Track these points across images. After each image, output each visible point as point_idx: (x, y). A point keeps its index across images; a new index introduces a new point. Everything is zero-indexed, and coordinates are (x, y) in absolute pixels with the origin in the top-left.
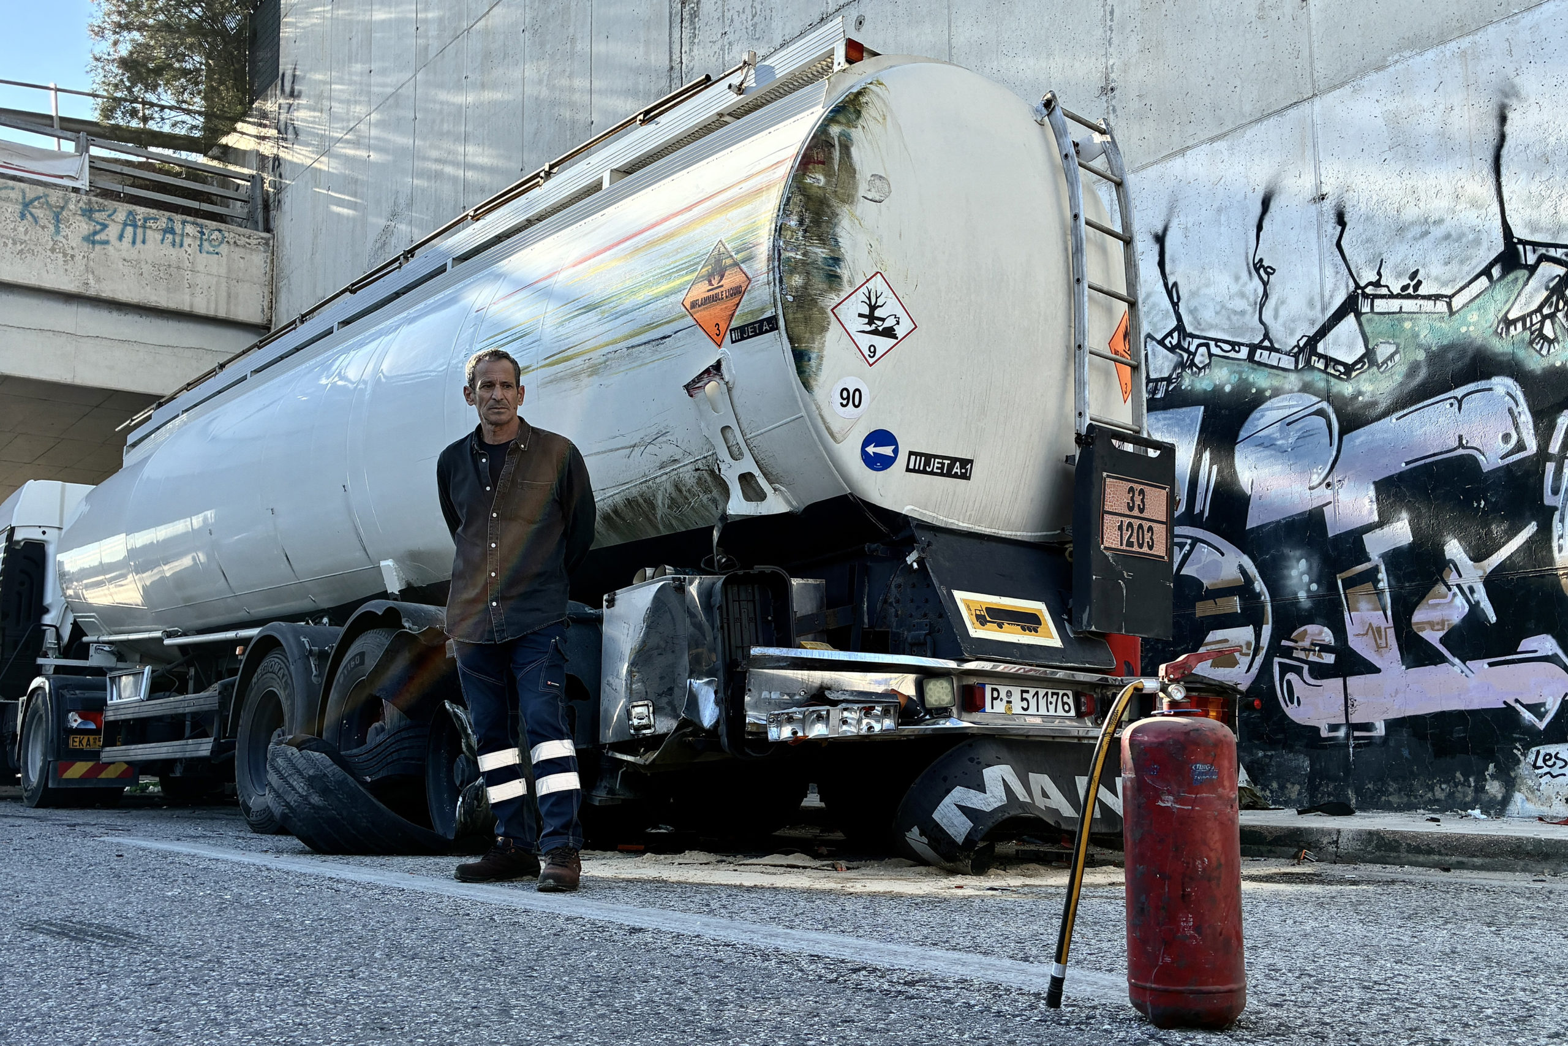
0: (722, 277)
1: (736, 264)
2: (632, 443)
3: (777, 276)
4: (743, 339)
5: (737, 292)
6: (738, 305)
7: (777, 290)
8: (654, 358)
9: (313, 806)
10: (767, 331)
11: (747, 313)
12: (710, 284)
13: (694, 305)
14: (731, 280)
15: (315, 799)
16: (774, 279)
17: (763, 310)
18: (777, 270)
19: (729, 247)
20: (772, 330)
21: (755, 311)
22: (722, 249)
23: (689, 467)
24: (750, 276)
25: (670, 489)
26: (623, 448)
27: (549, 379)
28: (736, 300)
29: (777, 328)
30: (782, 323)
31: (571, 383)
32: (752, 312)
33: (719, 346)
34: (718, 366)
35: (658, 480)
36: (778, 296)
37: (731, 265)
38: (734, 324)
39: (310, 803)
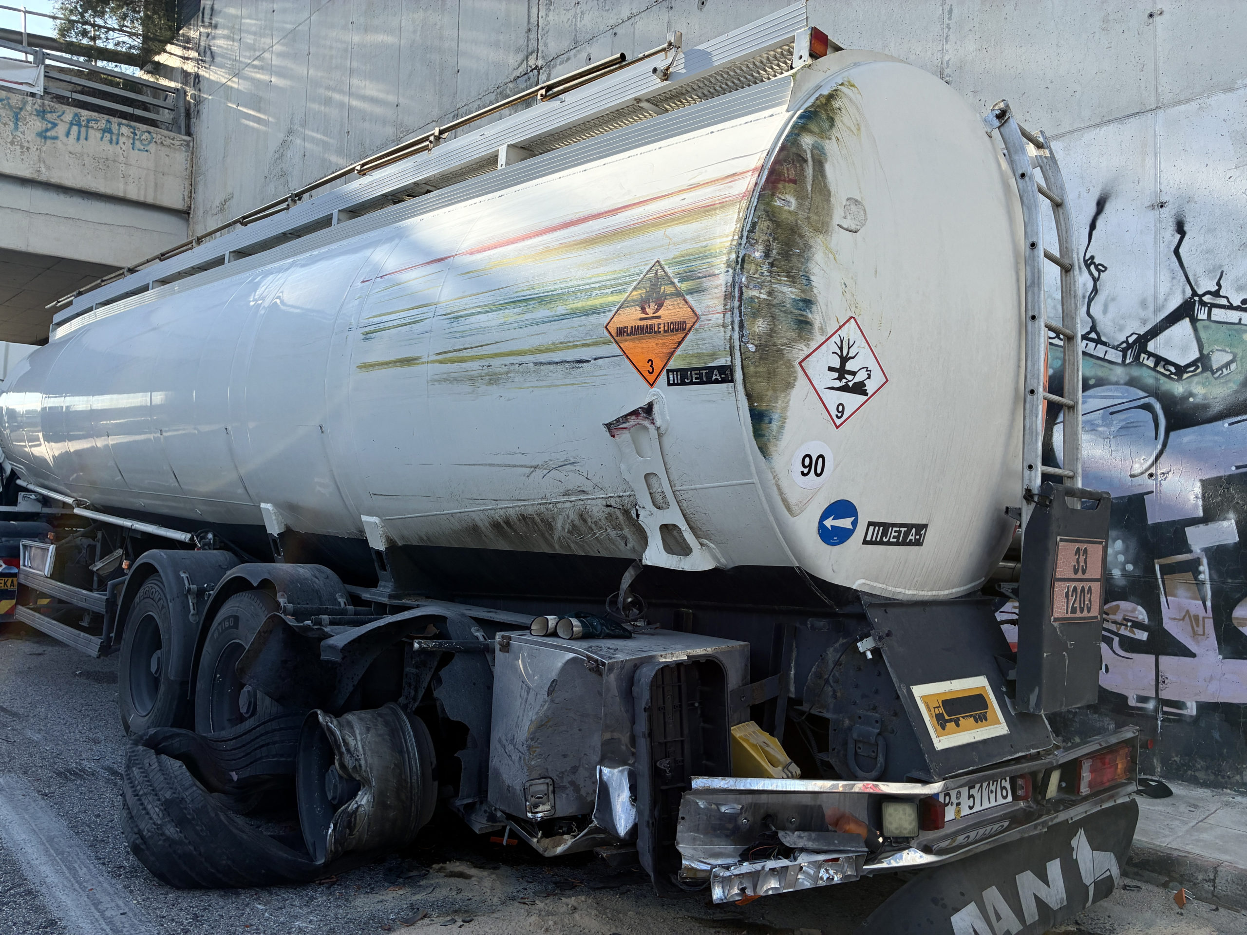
0: (660, 306)
1: (678, 294)
2: (534, 464)
3: (737, 320)
4: (683, 383)
5: (680, 328)
6: (680, 343)
7: (736, 335)
8: (567, 381)
9: (168, 839)
10: (717, 382)
11: (693, 356)
12: (643, 310)
13: (621, 331)
14: (671, 312)
15: (171, 831)
16: (733, 323)
17: (714, 356)
18: (736, 311)
19: (669, 271)
20: (724, 381)
21: (703, 355)
22: (660, 272)
23: (599, 502)
24: (699, 312)
25: (573, 516)
26: (522, 466)
27: (442, 377)
28: (678, 337)
29: (732, 381)
30: (738, 375)
31: (466, 388)
32: (698, 356)
33: (652, 385)
34: (649, 409)
35: (559, 506)
36: (737, 343)
37: (672, 295)
38: (672, 365)
39: (163, 834)
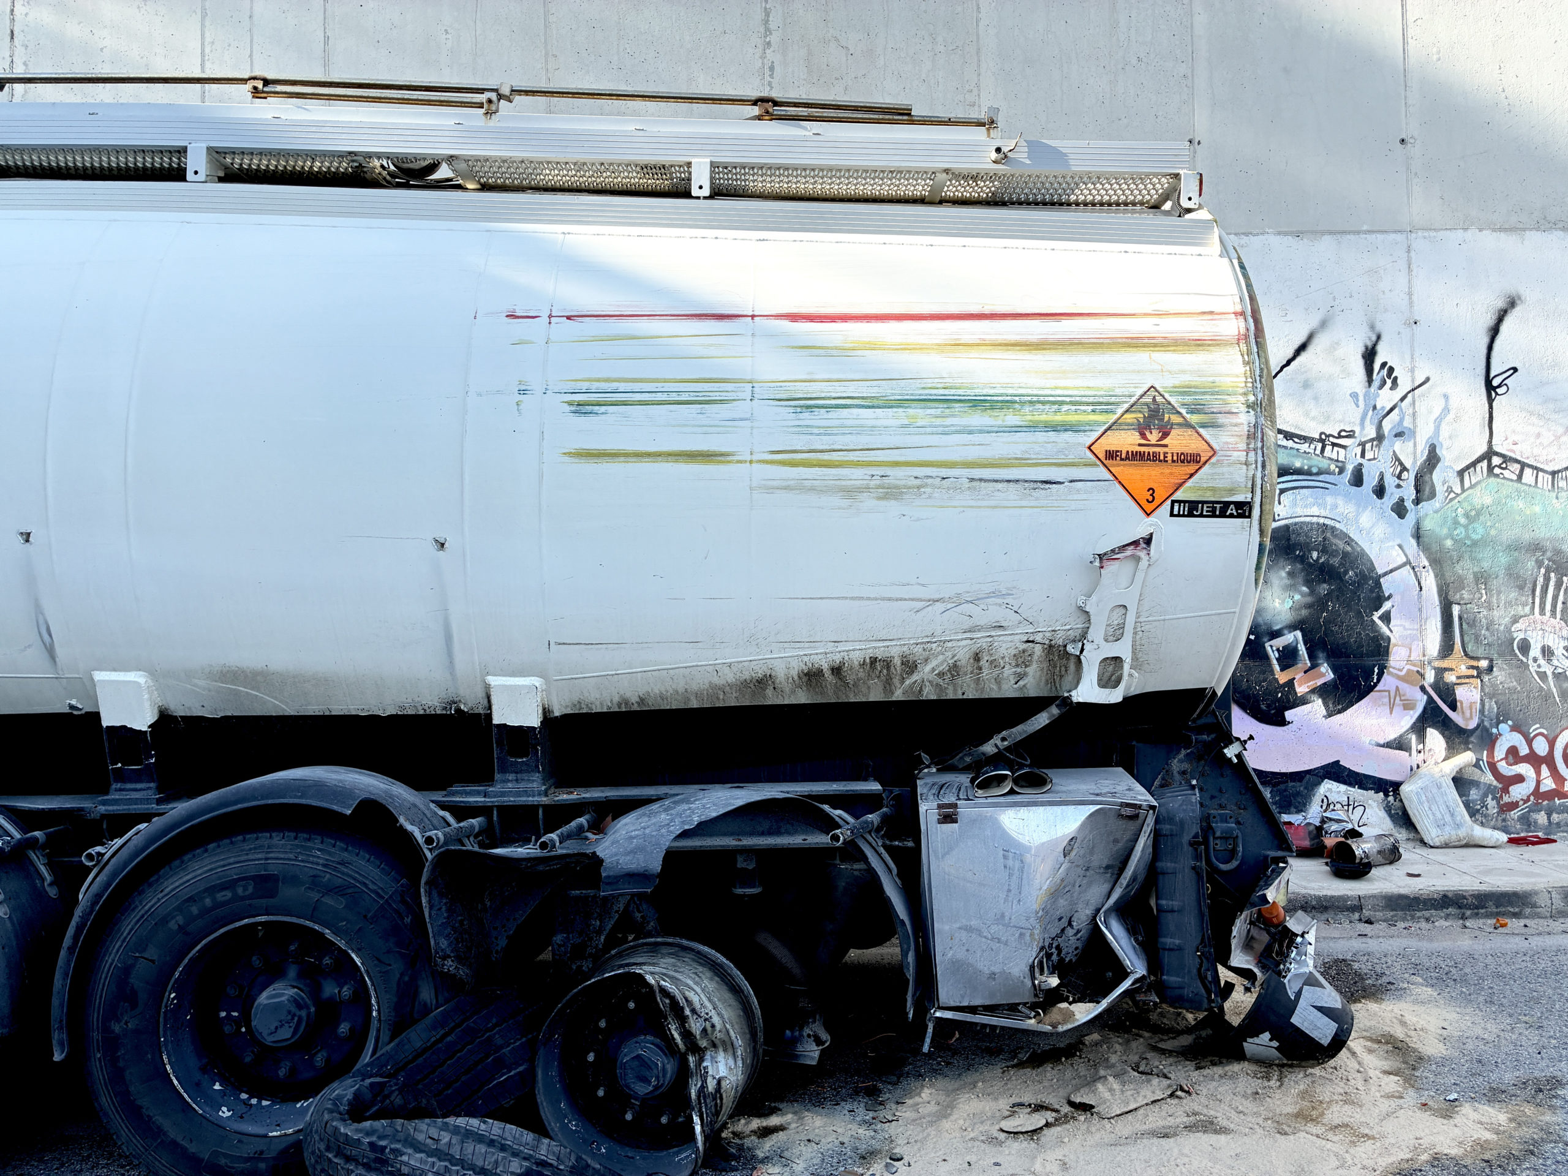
0: (1165, 435)
1: (1187, 425)
2: (936, 597)
3: (1260, 457)
5: (1193, 460)
6: (1192, 475)
8: (1026, 504)
11: (1208, 489)
12: (1143, 436)
13: (1110, 454)
14: (1178, 442)
16: (1255, 459)
17: (1231, 491)
18: (1260, 451)
19: (1172, 400)
21: (1220, 489)
22: (1159, 399)
24: (1215, 446)
26: (912, 600)
28: (1192, 468)
30: (1256, 512)
32: (1213, 489)
33: (1148, 515)
34: (1148, 541)
36: (1259, 482)
37: (1180, 425)
38: (1179, 495)
